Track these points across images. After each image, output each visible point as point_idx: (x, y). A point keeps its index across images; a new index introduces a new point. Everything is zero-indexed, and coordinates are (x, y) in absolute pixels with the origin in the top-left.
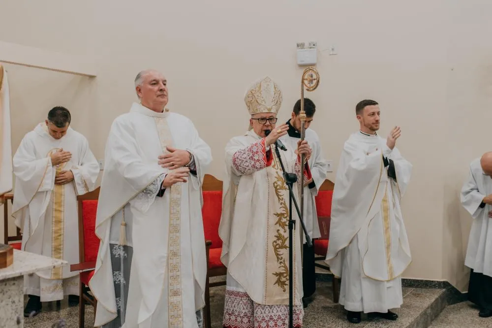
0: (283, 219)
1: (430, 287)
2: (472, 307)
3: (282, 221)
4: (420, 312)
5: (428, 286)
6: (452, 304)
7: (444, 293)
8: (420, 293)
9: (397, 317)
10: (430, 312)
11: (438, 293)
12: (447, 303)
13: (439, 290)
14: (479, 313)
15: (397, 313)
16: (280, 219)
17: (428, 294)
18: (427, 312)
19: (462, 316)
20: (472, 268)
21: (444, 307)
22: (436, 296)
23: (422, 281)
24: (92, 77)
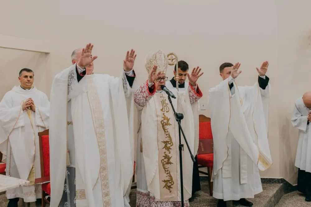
0: (168, 144)
1: (272, 183)
2: (301, 195)
3: (167, 146)
4: (267, 200)
5: (271, 182)
6: (287, 193)
7: (282, 186)
8: (266, 187)
9: (253, 205)
10: (273, 200)
11: (278, 186)
12: (284, 193)
13: (278, 184)
14: (305, 199)
15: (252, 202)
16: (166, 145)
17: (271, 187)
18: (272, 200)
19: (294, 201)
20: (299, 167)
21: (282, 195)
22: (277, 189)
23: (267, 179)
24: (47, 54)
